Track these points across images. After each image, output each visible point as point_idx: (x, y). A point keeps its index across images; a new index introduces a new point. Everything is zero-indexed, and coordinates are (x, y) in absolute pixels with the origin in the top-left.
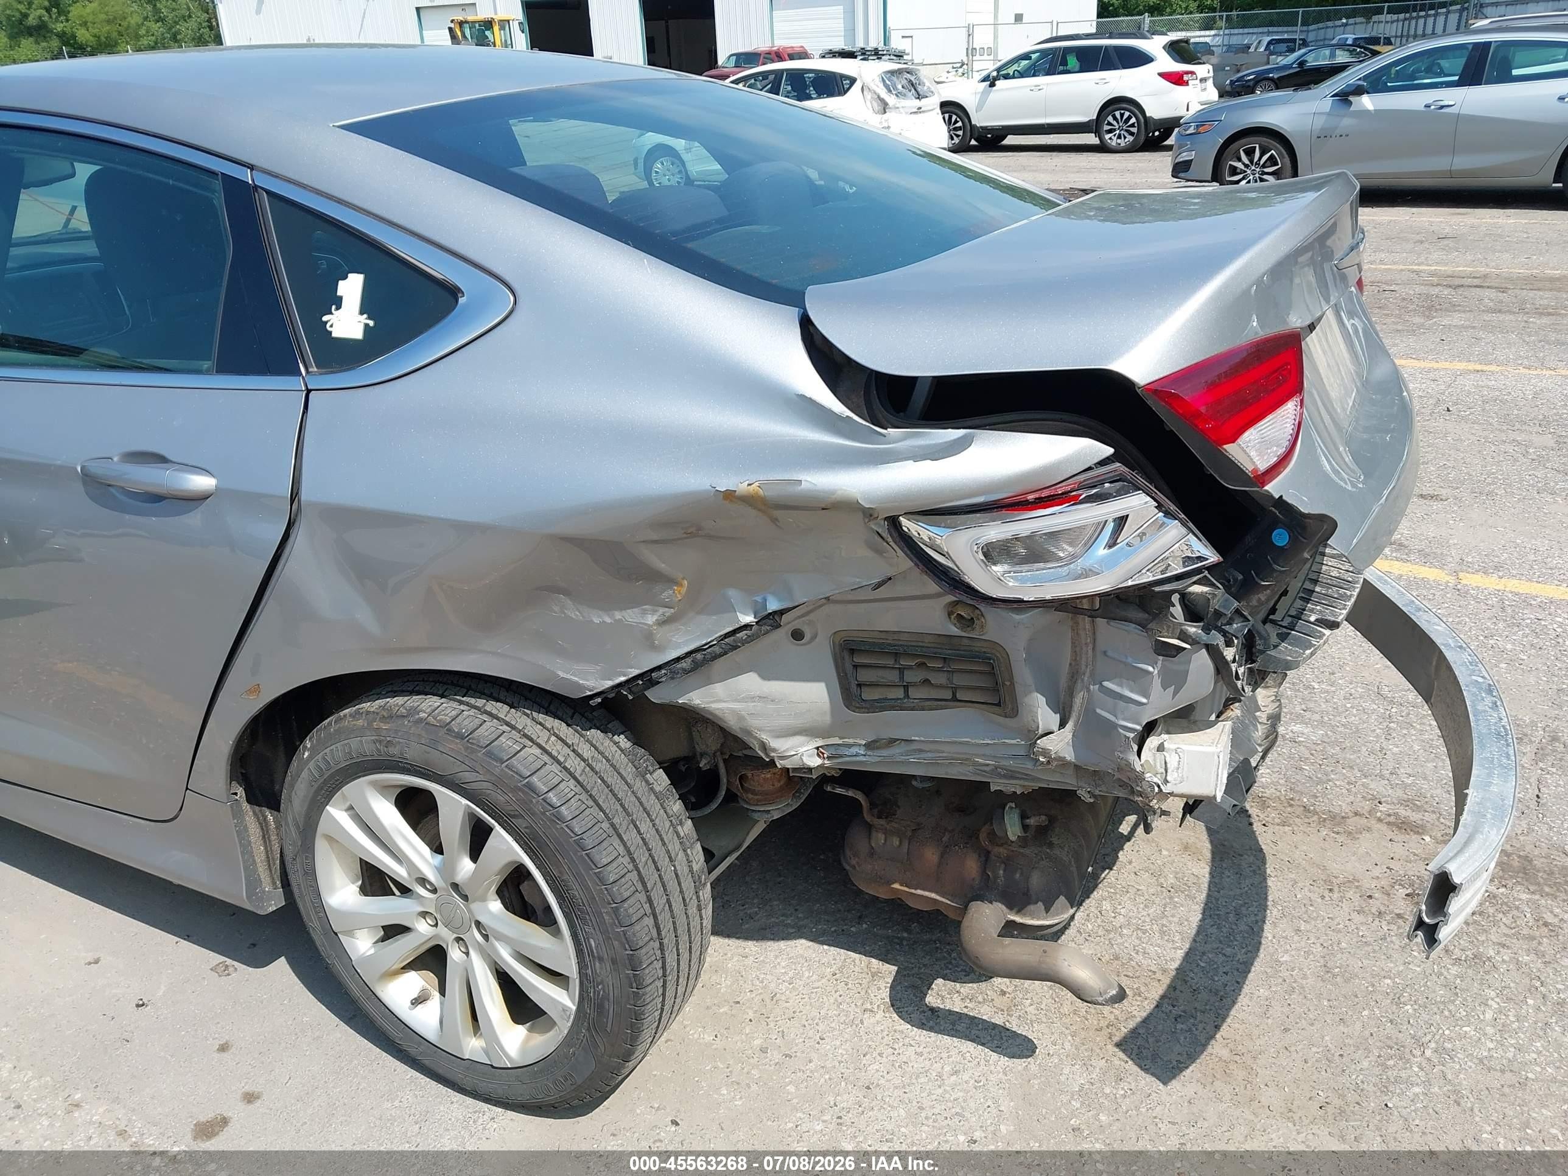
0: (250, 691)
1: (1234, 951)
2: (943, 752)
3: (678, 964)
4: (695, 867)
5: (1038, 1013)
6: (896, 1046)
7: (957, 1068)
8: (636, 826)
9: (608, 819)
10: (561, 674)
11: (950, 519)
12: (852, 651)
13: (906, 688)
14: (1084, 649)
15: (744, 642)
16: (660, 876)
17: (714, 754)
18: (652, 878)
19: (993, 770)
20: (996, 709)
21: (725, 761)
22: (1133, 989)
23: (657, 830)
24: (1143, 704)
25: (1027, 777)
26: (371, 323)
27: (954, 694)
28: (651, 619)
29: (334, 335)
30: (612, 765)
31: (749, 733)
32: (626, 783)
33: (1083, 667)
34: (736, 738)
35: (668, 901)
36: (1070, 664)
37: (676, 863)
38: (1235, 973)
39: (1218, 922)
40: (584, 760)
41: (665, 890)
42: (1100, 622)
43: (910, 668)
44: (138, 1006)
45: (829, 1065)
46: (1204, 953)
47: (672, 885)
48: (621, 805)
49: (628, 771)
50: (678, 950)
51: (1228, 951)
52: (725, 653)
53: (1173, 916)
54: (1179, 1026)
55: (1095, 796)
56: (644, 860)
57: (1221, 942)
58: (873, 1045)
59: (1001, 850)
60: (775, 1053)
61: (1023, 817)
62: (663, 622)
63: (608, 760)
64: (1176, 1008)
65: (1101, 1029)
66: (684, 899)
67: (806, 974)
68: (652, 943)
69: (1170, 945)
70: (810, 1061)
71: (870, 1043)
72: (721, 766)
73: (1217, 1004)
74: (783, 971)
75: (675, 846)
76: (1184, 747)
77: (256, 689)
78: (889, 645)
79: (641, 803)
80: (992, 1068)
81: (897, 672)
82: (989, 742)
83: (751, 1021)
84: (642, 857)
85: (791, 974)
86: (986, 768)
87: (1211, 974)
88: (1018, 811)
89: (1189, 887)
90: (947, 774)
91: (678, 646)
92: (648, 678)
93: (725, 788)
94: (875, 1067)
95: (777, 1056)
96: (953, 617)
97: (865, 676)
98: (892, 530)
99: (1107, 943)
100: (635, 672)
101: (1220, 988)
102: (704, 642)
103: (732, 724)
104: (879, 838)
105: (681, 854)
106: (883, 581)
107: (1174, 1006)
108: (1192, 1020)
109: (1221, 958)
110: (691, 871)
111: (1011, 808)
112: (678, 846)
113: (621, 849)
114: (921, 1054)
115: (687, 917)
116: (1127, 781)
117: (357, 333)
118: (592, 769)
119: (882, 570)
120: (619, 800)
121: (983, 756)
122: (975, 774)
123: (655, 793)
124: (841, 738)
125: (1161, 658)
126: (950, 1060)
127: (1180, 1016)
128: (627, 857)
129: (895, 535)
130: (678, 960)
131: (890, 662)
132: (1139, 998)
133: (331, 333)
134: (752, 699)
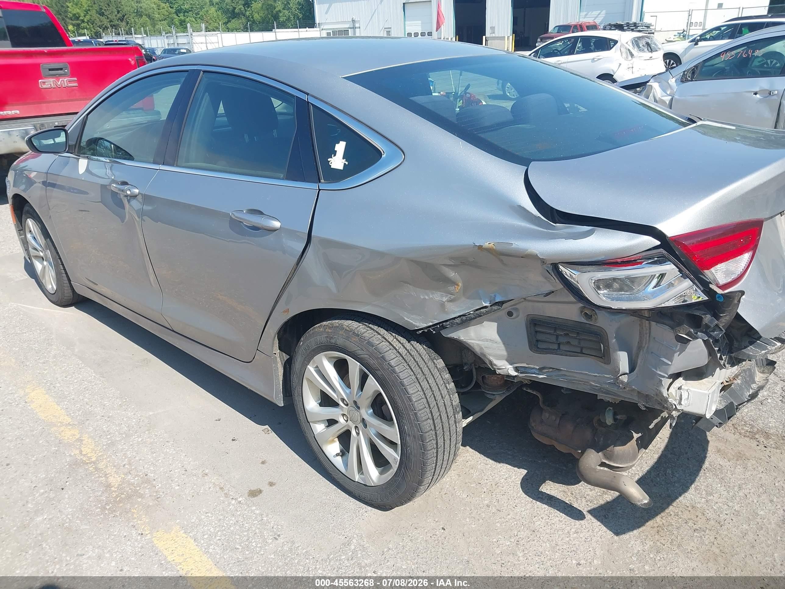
0: (285, 312)
1: (734, 505)
2: (576, 377)
3: (444, 445)
4: (454, 404)
5: (623, 514)
6: (550, 516)
7: (578, 531)
8: (427, 380)
9: (415, 375)
10: (406, 319)
11: (580, 267)
12: (535, 325)
13: (559, 344)
14: (645, 335)
15: (484, 314)
16: (437, 403)
17: (471, 365)
18: (433, 403)
19: (599, 389)
20: (601, 359)
21: (476, 368)
22: (675, 512)
23: (437, 384)
24: (670, 365)
25: (615, 394)
26: (347, 163)
27: (582, 350)
28: (445, 299)
29: (332, 167)
30: (419, 354)
31: (485, 356)
32: (425, 362)
33: (644, 344)
34: (480, 358)
35: (440, 415)
36: (638, 342)
37: (445, 400)
38: (732, 515)
39: (728, 489)
40: (407, 350)
41: (439, 410)
42: (653, 323)
43: (561, 335)
44: (233, 440)
45: (517, 518)
46: (717, 503)
47: (442, 408)
48: (421, 370)
49: (426, 358)
50: (444, 438)
51: (731, 504)
52: (476, 318)
53: (704, 482)
54: (695, 534)
55: (646, 407)
56: (429, 395)
57: (727, 499)
58: (540, 513)
59: (603, 428)
60: (494, 508)
61: (615, 414)
62: (451, 301)
63: (417, 352)
64: (696, 526)
65: (654, 527)
66: (448, 416)
67: (514, 477)
68: (431, 431)
69: (699, 496)
70: (509, 515)
71: (538, 512)
72: (474, 370)
73: (719, 528)
74: (503, 474)
75: (444, 392)
76: (691, 389)
77: (288, 311)
78: (552, 323)
79: (430, 371)
80: (595, 534)
81: (555, 336)
82: (597, 375)
83: (484, 492)
84: (429, 394)
85: (507, 476)
86: (596, 388)
87: (719, 513)
88: (613, 411)
89: (716, 470)
90: (577, 388)
91: (455, 312)
92: (442, 325)
93: (475, 381)
94: (539, 523)
95: (494, 510)
96: (582, 314)
97: (540, 337)
98: (554, 270)
99: (665, 488)
100: (436, 322)
101: (721, 521)
102: (467, 312)
103: (477, 350)
104: (546, 415)
105: (447, 396)
106: (549, 293)
107: (695, 524)
108: (703, 533)
109: (726, 507)
110: (452, 405)
111: (610, 409)
112: (446, 392)
113: (420, 388)
114: (561, 521)
115: (449, 424)
116: (661, 401)
117: (341, 167)
118: (410, 354)
119: (548, 288)
120: (420, 368)
121: (594, 381)
122: (591, 390)
123: (437, 368)
124: (527, 364)
125: (679, 344)
126: (575, 526)
127: (697, 530)
128: (422, 392)
129: (556, 272)
130: (444, 443)
131: (552, 332)
132: (677, 517)
133: (331, 166)
134: (487, 340)
